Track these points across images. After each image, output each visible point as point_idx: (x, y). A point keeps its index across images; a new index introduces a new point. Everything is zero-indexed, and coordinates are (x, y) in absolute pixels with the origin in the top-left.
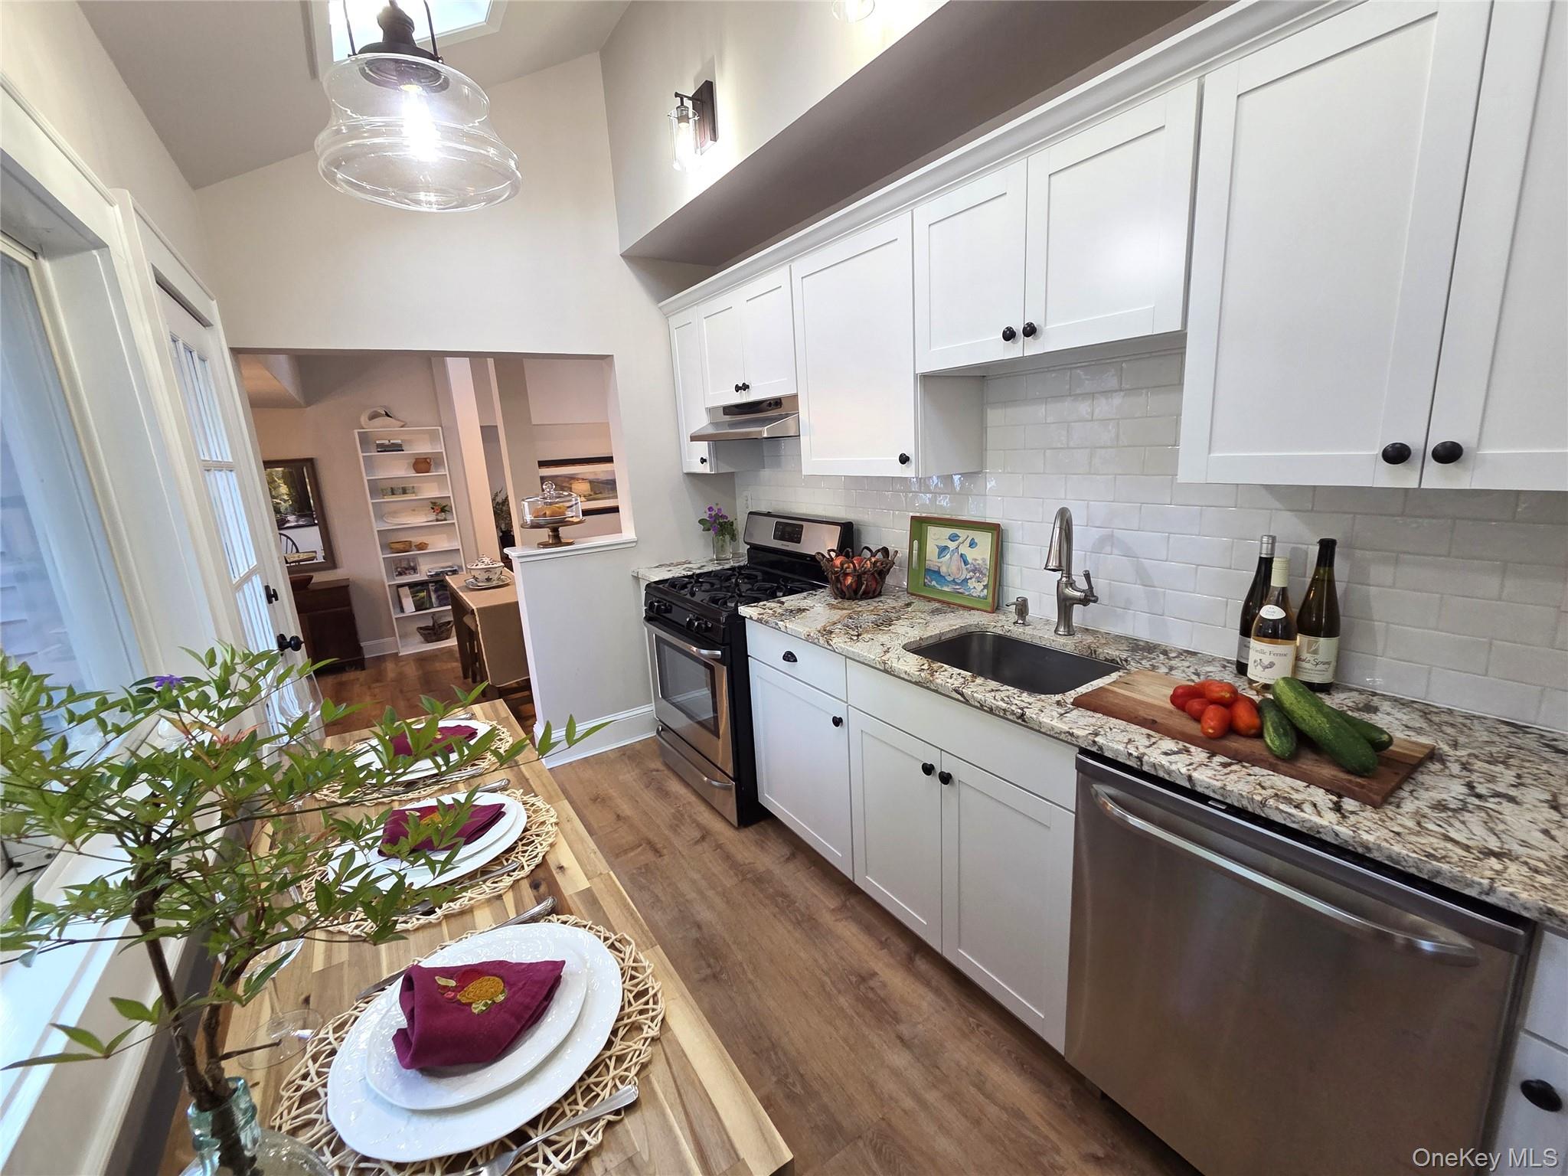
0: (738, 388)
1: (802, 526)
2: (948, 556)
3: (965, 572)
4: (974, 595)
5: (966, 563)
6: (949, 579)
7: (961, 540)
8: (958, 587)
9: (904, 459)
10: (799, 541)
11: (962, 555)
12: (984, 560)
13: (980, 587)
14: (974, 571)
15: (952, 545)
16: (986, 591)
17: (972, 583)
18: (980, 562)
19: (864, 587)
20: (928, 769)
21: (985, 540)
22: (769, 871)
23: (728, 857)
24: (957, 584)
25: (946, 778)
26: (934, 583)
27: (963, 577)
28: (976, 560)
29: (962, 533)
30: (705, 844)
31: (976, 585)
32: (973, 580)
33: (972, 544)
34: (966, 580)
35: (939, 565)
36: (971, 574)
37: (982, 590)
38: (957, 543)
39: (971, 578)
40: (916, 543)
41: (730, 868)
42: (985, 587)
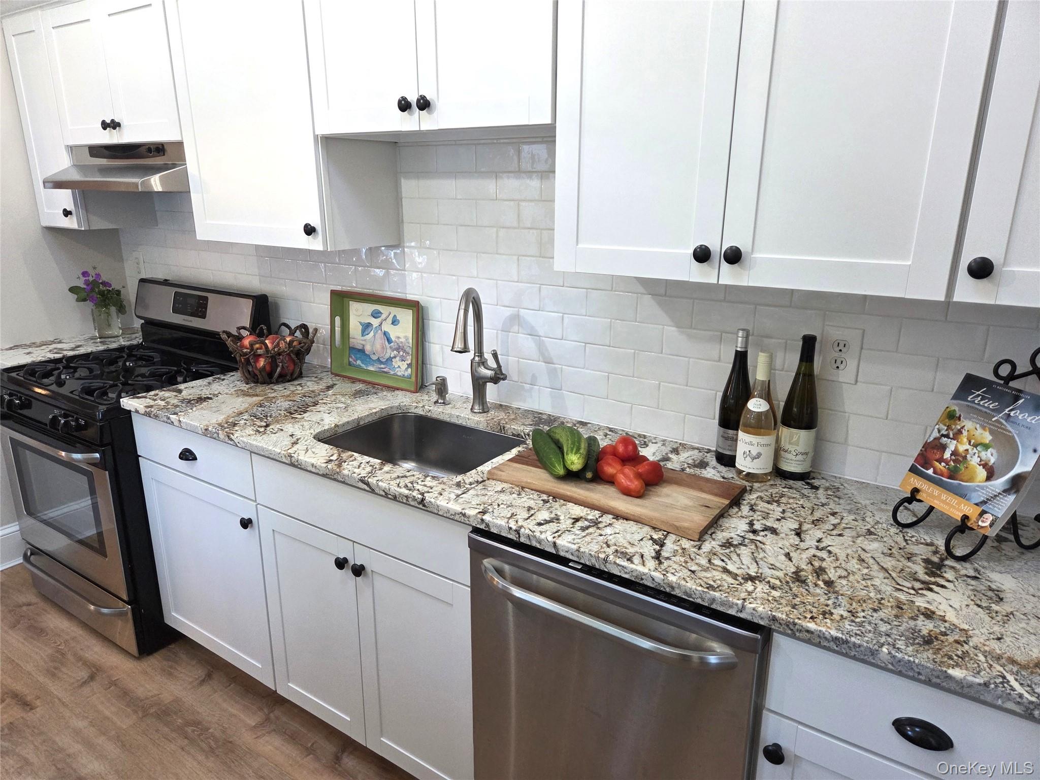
0: (105, 125)
1: (206, 299)
2: (372, 334)
3: (389, 351)
4: (399, 374)
5: (389, 341)
6: (374, 358)
7: (383, 316)
8: (383, 366)
9: (309, 230)
10: (203, 316)
11: (385, 333)
12: (406, 338)
13: (404, 365)
14: (398, 349)
15: (375, 322)
16: (409, 370)
17: (397, 362)
18: (403, 340)
19: (279, 370)
20: (341, 564)
21: (406, 317)
22: (177, 700)
23: (125, 695)
24: (381, 363)
25: (358, 571)
26: (359, 362)
27: (387, 356)
28: (399, 338)
29: (384, 310)
30: (94, 685)
31: (400, 363)
32: (398, 358)
33: (395, 322)
34: (390, 359)
35: (363, 343)
36: (395, 352)
37: (406, 369)
38: (379, 320)
39: (395, 357)
40: (338, 319)
41: (128, 706)
42: (409, 365)
